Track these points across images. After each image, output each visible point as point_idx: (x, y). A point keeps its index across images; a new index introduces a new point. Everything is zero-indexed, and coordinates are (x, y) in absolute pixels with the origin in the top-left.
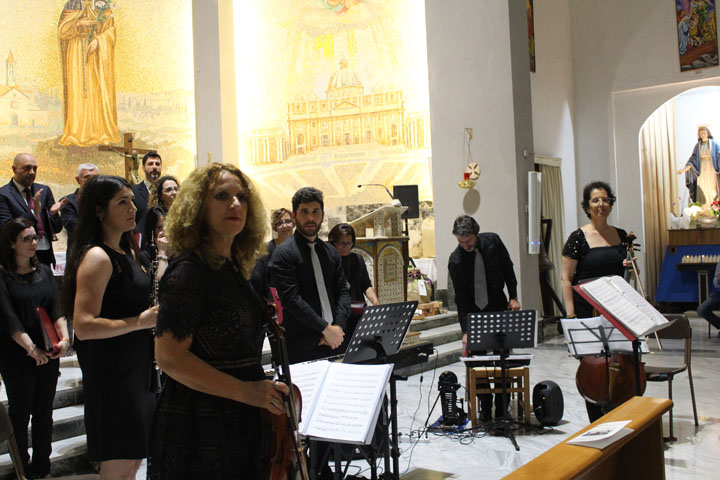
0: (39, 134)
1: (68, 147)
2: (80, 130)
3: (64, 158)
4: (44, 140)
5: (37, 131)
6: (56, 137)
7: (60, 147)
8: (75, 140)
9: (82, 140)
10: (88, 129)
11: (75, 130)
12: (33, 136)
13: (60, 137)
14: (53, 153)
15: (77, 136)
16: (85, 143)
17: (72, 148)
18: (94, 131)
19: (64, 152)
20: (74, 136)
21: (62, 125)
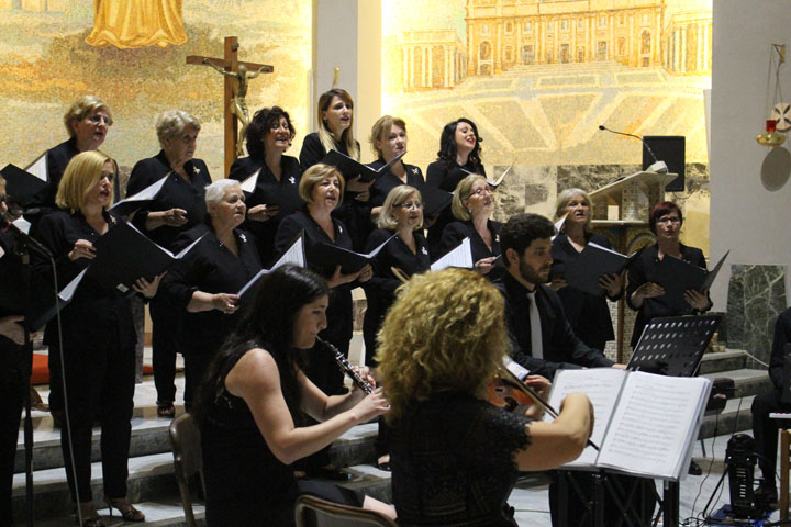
0: (55, 25)
1: (100, 49)
2: (121, 20)
3: (93, 67)
4: (63, 36)
5: (51, 20)
6: (82, 31)
7: (88, 47)
8: (111, 36)
9: (124, 38)
10: (133, 20)
11: (112, 21)
12: (45, 27)
13: (88, 32)
14: (75, 58)
15: (117, 30)
16: (127, 43)
17: (108, 51)
18: (143, 24)
19: (95, 55)
20: (111, 30)
21: (92, 12)
